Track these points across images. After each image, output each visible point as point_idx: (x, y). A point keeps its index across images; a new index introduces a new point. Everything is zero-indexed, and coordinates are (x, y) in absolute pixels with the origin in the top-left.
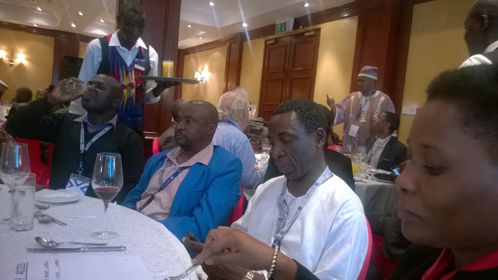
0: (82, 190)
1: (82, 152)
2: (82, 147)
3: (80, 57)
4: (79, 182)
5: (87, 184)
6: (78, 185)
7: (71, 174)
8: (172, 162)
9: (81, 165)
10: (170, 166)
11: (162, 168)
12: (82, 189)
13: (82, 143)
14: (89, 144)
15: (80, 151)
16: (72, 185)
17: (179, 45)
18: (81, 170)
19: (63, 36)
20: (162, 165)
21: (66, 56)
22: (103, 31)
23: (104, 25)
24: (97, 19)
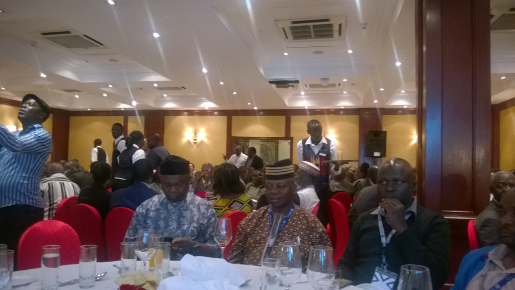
0: (389, 286)
1: (384, 245)
2: (384, 240)
3: (384, 129)
4: (385, 277)
5: (392, 280)
6: (384, 280)
7: (375, 268)
8: (495, 265)
9: (384, 260)
10: (493, 270)
11: (482, 272)
12: (388, 284)
13: (383, 236)
14: (390, 236)
15: (382, 244)
16: (377, 280)
17: (492, 101)
18: (385, 265)
19: (367, 113)
20: (482, 268)
21: (370, 132)
22: (405, 101)
23: (405, 94)
24: (397, 90)
